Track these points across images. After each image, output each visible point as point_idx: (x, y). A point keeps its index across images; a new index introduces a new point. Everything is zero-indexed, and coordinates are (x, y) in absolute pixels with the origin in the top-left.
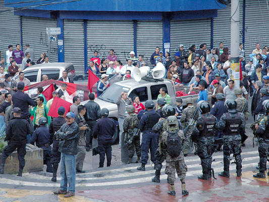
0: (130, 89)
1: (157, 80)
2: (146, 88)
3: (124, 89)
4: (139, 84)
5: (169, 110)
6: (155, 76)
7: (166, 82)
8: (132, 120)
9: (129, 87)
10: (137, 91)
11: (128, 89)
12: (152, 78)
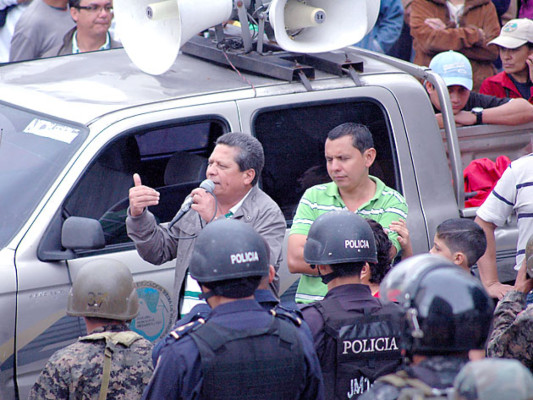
0: (83, 129)
1: (309, 66)
2: (215, 126)
3: (35, 128)
4: (159, 90)
5: (440, 306)
6: (295, 34)
7: (385, 80)
8: (103, 381)
9: (80, 115)
10: (145, 147)
11: (67, 135)
12: (271, 48)
